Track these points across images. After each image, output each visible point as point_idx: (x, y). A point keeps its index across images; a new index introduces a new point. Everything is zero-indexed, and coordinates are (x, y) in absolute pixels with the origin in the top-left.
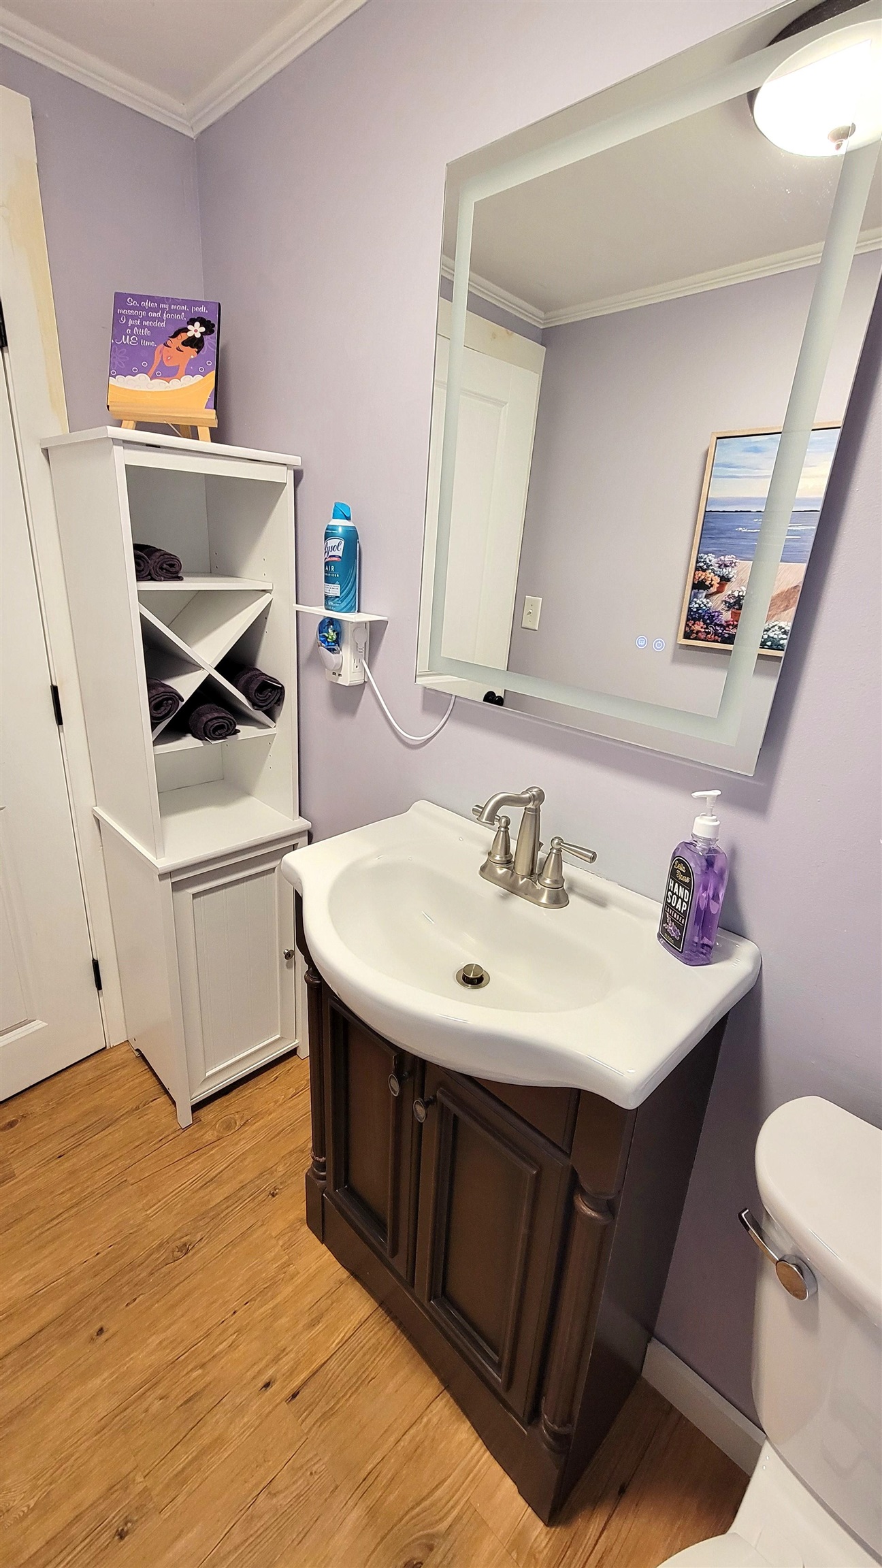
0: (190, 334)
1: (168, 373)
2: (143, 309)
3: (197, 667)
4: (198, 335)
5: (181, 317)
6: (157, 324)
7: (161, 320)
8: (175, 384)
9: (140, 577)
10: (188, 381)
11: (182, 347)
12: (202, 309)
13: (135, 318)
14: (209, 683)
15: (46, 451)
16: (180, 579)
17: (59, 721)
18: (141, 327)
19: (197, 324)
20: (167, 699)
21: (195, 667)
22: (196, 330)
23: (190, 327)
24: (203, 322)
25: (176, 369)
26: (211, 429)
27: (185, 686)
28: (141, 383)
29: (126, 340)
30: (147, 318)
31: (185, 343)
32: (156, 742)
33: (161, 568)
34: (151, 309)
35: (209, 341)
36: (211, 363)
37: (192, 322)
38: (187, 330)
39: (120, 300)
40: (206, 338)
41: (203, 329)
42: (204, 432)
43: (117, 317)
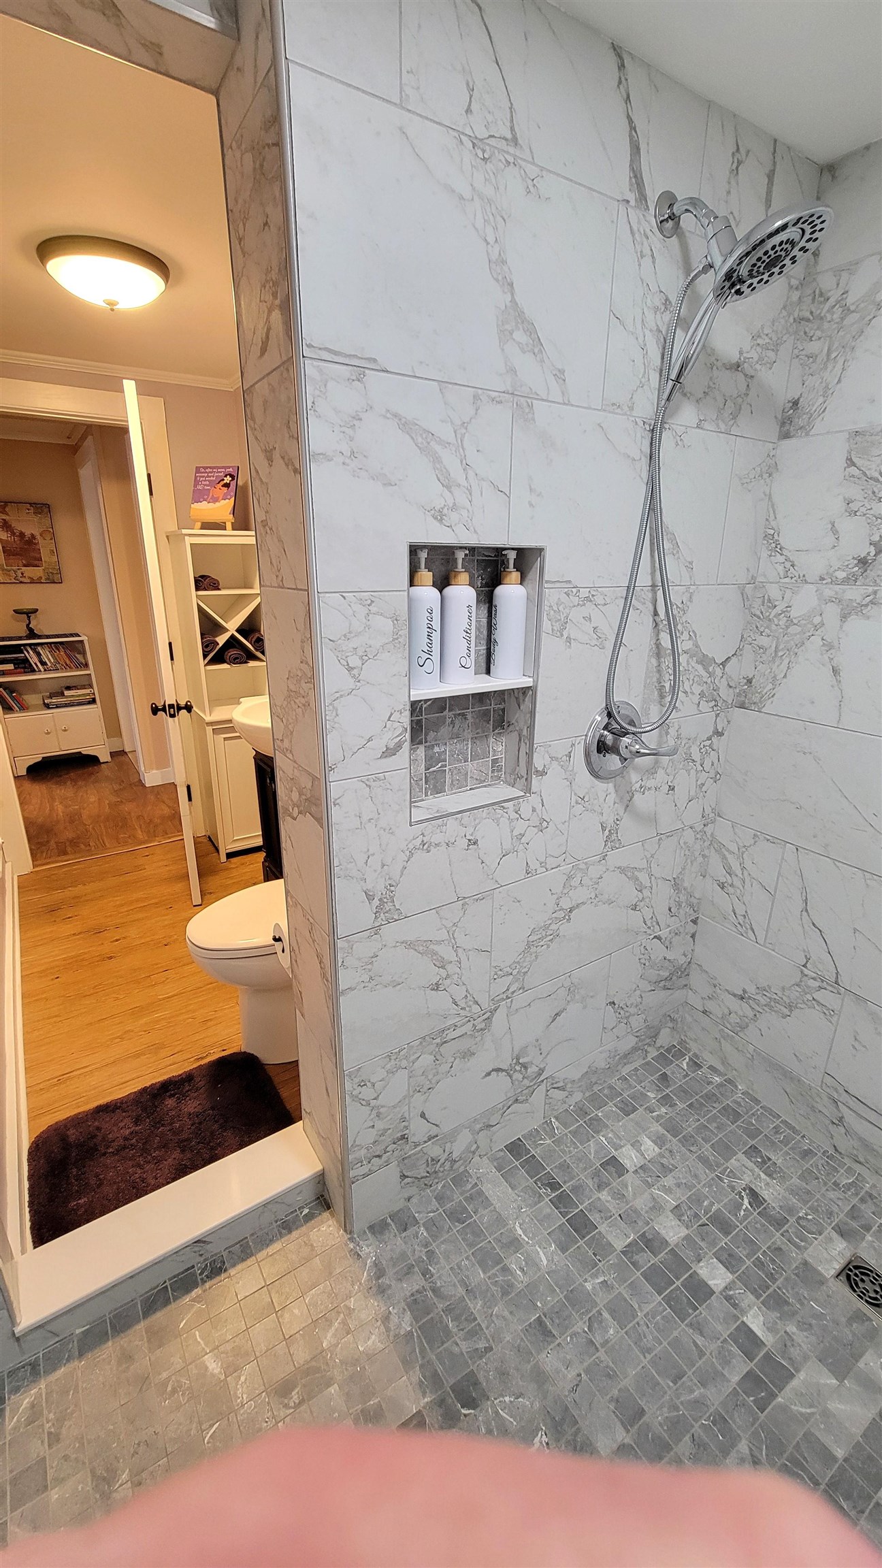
0: (225, 482)
1: (215, 500)
2: (206, 472)
3: (228, 630)
4: (228, 482)
5: (222, 474)
6: (212, 478)
7: (213, 477)
8: (217, 504)
9: (197, 589)
10: (223, 502)
11: (221, 488)
12: (231, 470)
13: (203, 477)
14: (233, 637)
15: (167, 537)
16: (219, 589)
17: (172, 659)
18: (205, 481)
19: (228, 476)
20: (211, 643)
21: (226, 630)
22: (228, 479)
23: (225, 478)
24: (231, 476)
25: (218, 498)
26: (232, 523)
27: (222, 640)
28: (204, 505)
29: (199, 487)
30: (208, 476)
31: (223, 486)
32: (205, 665)
33: (210, 585)
34: (210, 472)
35: (233, 484)
36: (233, 494)
37: (226, 476)
38: (223, 480)
39: (198, 470)
40: (232, 482)
41: (231, 479)
42: (229, 525)
43: (196, 477)
